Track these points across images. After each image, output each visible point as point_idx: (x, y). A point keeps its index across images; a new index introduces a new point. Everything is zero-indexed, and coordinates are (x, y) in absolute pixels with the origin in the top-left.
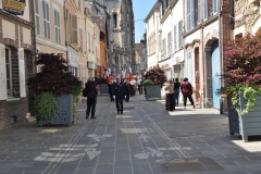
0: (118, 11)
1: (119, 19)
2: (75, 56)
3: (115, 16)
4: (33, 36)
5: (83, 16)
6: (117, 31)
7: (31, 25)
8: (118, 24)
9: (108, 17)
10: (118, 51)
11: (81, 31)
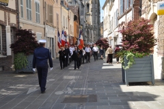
0: (90, 2)
1: (91, 7)
2: (52, 31)
3: (88, 5)
4: (18, 18)
5: (59, 6)
6: (89, 15)
7: (16, 12)
8: (90, 10)
9: (83, 6)
10: (89, 28)
11: (57, 15)
